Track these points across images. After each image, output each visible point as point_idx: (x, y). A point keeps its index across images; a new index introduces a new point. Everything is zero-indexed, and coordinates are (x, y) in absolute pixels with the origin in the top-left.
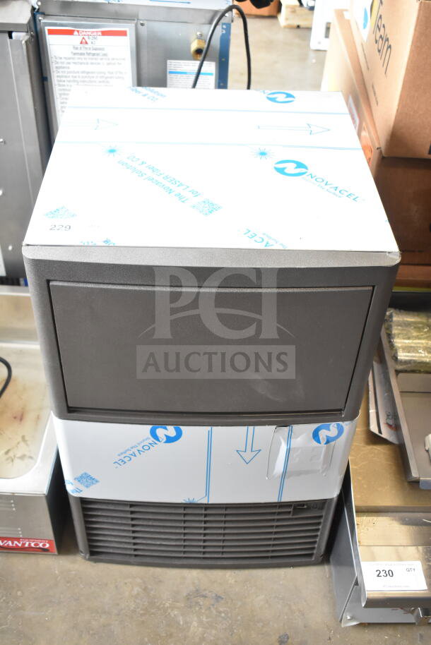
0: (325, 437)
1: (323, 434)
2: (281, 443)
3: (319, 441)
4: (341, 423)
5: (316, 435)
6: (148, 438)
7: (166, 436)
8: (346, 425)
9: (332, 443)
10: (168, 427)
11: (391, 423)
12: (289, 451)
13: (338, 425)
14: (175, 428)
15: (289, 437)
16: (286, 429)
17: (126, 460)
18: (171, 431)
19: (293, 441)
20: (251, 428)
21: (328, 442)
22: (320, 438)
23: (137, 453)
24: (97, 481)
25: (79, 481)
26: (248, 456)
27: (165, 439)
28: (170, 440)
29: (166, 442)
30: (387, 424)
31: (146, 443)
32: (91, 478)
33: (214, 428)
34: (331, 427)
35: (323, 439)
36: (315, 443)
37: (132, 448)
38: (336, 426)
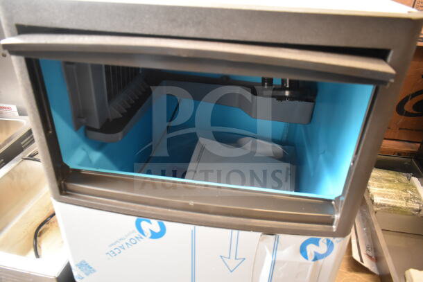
0: (313, 254)
1: (311, 249)
2: (266, 253)
3: (306, 257)
4: (331, 239)
5: (303, 250)
6: (133, 231)
7: (152, 231)
8: (337, 242)
9: (320, 261)
10: (152, 221)
11: (371, 255)
12: (274, 263)
13: (328, 241)
14: (159, 223)
15: (275, 248)
16: (272, 238)
17: (117, 251)
18: (154, 225)
19: (279, 252)
20: (235, 232)
21: (315, 259)
22: (308, 253)
23: (125, 245)
24: (94, 271)
25: (80, 268)
26: (232, 263)
27: (150, 235)
28: (155, 236)
29: (152, 237)
30: (368, 255)
31: (132, 236)
32: (89, 266)
33: (197, 227)
34: (320, 242)
35: (311, 254)
36: (302, 259)
37: (120, 240)
38: (325, 241)
